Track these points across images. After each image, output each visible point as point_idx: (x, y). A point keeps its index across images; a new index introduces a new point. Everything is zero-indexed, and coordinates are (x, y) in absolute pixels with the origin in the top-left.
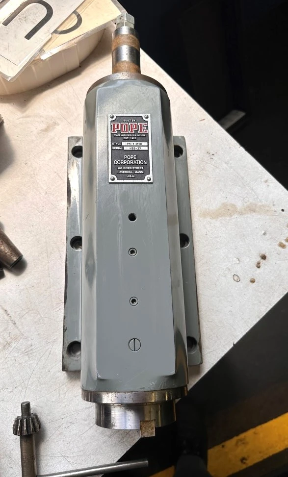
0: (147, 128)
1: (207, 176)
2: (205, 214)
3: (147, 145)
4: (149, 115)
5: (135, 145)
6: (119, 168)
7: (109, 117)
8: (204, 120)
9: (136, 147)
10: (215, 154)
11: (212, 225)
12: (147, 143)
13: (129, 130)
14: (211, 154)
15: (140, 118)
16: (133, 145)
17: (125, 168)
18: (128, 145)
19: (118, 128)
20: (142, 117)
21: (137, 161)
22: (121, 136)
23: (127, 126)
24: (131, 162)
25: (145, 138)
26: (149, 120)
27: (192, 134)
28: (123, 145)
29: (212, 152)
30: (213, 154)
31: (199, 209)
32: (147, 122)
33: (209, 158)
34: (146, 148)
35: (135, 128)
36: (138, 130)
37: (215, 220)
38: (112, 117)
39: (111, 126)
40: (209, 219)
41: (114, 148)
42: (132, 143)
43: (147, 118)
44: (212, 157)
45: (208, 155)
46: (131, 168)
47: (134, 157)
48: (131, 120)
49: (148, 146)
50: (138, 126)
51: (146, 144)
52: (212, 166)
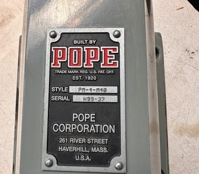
0: (117, 56)
1: (185, 81)
2: (181, 131)
3: (116, 92)
4: (122, 30)
5: (93, 92)
6: (62, 140)
7: (48, 36)
8: (183, 8)
9: (95, 97)
10: (196, 52)
11: (190, 145)
12: (116, 88)
13: (84, 61)
14: (190, 52)
15: (105, 35)
16: (89, 92)
17: (72, 140)
18: (81, 92)
19: (63, 58)
20: (107, 34)
21: (97, 125)
22: (67, 74)
23: (79, 52)
24: (85, 128)
25: (113, 78)
26: (121, 40)
27: (167, 26)
28: (71, 91)
29: (192, 50)
30: (193, 53)
31: (174, 123)
32: (117, 44)
33: (188, 57)
34: (114, 99)
35: (96, 57)
36: (101, 60)
37: (194, 138)
38: (54, 36)
39: (51, 52)
40: (186, 137)
41: (54, 98)
42: (88, 88)
43: (118, 36)
44: (192, 55)
45: (186, 54)
46: (84, 140)
47: (92, 116)
48: (88, 41)
49: (118, 94)
50: (101, 52)
51: (114, 89)
52: (192, 68)
